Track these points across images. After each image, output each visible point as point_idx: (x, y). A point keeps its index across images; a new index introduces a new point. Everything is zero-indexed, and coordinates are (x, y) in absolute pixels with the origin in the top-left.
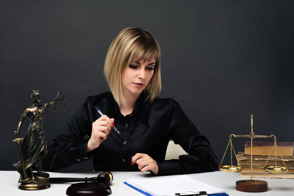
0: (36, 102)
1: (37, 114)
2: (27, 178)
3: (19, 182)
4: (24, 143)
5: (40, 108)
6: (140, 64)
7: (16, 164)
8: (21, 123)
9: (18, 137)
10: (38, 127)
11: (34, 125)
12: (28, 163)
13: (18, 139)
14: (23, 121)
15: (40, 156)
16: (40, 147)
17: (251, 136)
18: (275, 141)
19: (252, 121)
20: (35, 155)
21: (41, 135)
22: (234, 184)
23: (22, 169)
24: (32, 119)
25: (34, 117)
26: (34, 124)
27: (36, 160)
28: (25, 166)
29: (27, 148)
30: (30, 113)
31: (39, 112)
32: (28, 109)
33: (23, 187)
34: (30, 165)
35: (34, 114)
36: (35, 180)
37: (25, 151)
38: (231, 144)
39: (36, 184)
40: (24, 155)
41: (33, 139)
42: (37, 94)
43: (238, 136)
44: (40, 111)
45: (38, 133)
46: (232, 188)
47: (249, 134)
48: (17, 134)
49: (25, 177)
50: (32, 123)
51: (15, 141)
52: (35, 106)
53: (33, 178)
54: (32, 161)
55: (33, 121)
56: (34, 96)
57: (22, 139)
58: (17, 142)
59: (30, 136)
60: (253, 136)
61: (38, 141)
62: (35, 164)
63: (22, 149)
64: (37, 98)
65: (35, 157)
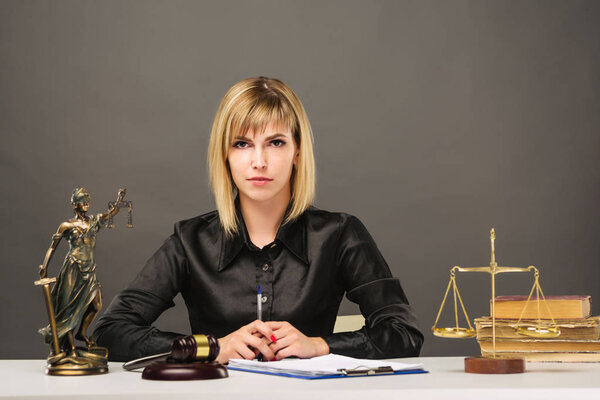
0: (79, 210)
1: (80, 233)
4: (57, 288)
8: (51, 250)
10: (84, 258)
11: (74, 254)
12: (64, 326)
13: (45, 281)
17: (492, 269)
18: (537, 278)
19: (493, 240)
20: (77, 311)
21: (87, 272)
23: (52, 337)
24: (72, 242)
25: (74, 238)
26: (75, 252)
27: (78, 319)
28: (58, 333)
31: (83, 229)
32: (65, 224)
33: (54, 371)
35: (75, 232)
37: (59, 304)
38: (455, 286)
41: (73, 280)
42: (81, 194)
43: (467, 269)
45: (82, 268)
47: (488, 265)
48: (43, 270)
49: (58, 351)
53: (74, 355)
54: (72, 323)
56: (76, 199)
58: (43, 286)
59: (65, 275)
60: (495, 270)
61: (80, 284)
62: (81, 329)
63: (53, 301)
64: (81, 203)
65: (78, 315)
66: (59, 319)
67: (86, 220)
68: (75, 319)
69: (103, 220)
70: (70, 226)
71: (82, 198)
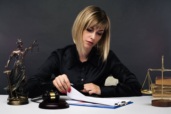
1: (20, 55)
2: (13, 97)
3: (8, 100)
4: (12, 74)
5: (22, 51)
6: (94, 29)
7: (6, 88)
8: (9, 60)
9: (7, 70)
10: (20, 63)
11: (18, 62)
12: (14, 87)
13: (8, 71)
14: (11, 59)
15: (21, 83)
16: (22, 77)
17: (162, 70)
20: (19, 82)
21: (22, 69)
22: (151, 102)
23: (10, 91)
24: (17, 58)
25: (18, 57)
26: (18, 61)
28: (12, 90)
30: (15, 54)
31: (21, 54)
32: (14, 52)
33: (10, 103)
34: (15, 89)
35: (18, 54)
36: (18, 99)
37: (12, 79)
38: (149, 76)
40: (11, 82)
41: (17, 71)
42: (20, 41)
43: (153, 70)
44: (22, 53)
46: (149, 105)
48: (6, 68)
49: (12, 96)
50: (17, 61)
51: (5, 72)
52: (19, 49)
53: (17, 97)
54: (17, 86)
55: (18, 59)
56: (18, 43)
57: (10, 71)
58: (7, 73)
59: (15, 69)
60: (163, 70)
61: (20, 72)
62: (18, 88)
63: (10, 79)
64: (20, 44)
65: (18, 84)
66: (12, 85)
67: (22, 50)
68: (18, 85)
69: (27, 50)
70: (16, 52)
71: (21, 42)
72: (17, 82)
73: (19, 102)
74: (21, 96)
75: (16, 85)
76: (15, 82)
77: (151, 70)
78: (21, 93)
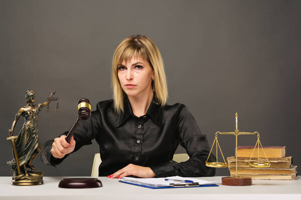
0: (30, 101)
3: (13, 179)
7: (10, 162)
8: (15, 122)
9: (12, 136)
10: (32, 126)
12: (22, 160)
14: (17, 120)
15: (33, 155)
16: (33, 145)
17: (236, 133)
18: (258, 138)
20: (29, 153)
21: (34, 133)
23: (16, 166)
24: (26, 118)
25: (28, 116)
26: (28, 123)
27: (30, 157)
28: (19, 164)
29: (20, 146)
30: (24, 113)
31: (33, 112)
32: (22, 109)
33: (17, 183)
34: (23, 162)
35: (29, 113)
36: (28, 177)
37: (19, 148)
38: (217, 141)
39: (30, 179)
40: (18, 153)
41: (27, 137)
42: (31, 94)
43: (224, 133)
44: (34, 110)
45: (32, 131)
47: (234, 131)
48: (11, 132)
49: (19, 173)
50: (26, 122)
51: (9, 138)
52: (29, 105)
53: (27, 175)
55: (27, 120)
56: (28, 96)
57: (17, 137)
58: (11, 140)
59: (24, 134)
61: (31, 139)
62: (28, 162)
63: (17, 147)
64: (31, 98)
65: (29, 155)
66: (19, 157)
67: (33, 107)
68: (27, 157)
69: (42, 106)
70: (25, 109)
72: (26, 152)
73: (30, 181)
74: (33, 173)
75: (25, 158)
76: (24, 153)
77: (220, 133)
78: (32, 169)
